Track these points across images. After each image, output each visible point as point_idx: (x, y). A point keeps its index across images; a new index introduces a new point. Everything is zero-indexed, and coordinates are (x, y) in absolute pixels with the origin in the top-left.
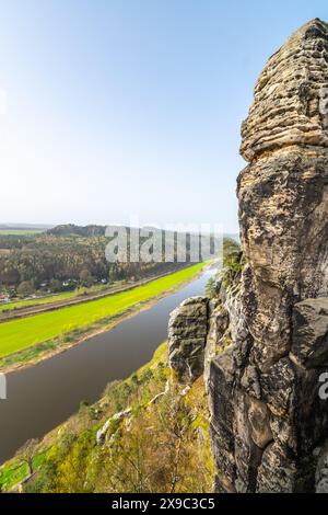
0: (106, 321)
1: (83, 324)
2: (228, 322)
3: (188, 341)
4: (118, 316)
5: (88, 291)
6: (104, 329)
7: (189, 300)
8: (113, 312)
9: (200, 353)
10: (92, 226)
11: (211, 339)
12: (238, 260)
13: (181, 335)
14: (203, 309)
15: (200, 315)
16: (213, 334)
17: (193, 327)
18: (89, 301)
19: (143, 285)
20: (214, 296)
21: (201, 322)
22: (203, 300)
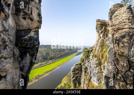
0: (47, 72)
1: (41, 74)
2: (87, 69)
3: (76, 76)
4: (51, 70)
5: (42, 64)
6: (47, 75)
7: (76, 64)
8: (49, 70)
9: (80, 79)
10: (42, 45)
11: (83, 74)
12: (88, 53)
13: (75, 74)
14: (80, 66)
15: (79, 68)
16: (84, 73)
17: (78, 72)
18: (42, 66)
19: (57, 61)
20: (82, 63)
21: (80, 70)
22: (80, 64)
